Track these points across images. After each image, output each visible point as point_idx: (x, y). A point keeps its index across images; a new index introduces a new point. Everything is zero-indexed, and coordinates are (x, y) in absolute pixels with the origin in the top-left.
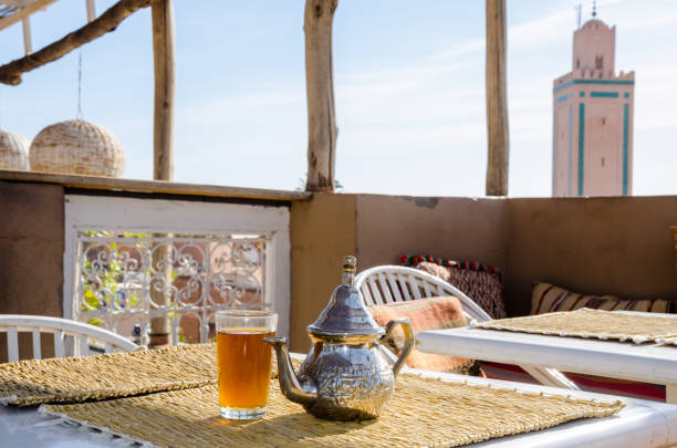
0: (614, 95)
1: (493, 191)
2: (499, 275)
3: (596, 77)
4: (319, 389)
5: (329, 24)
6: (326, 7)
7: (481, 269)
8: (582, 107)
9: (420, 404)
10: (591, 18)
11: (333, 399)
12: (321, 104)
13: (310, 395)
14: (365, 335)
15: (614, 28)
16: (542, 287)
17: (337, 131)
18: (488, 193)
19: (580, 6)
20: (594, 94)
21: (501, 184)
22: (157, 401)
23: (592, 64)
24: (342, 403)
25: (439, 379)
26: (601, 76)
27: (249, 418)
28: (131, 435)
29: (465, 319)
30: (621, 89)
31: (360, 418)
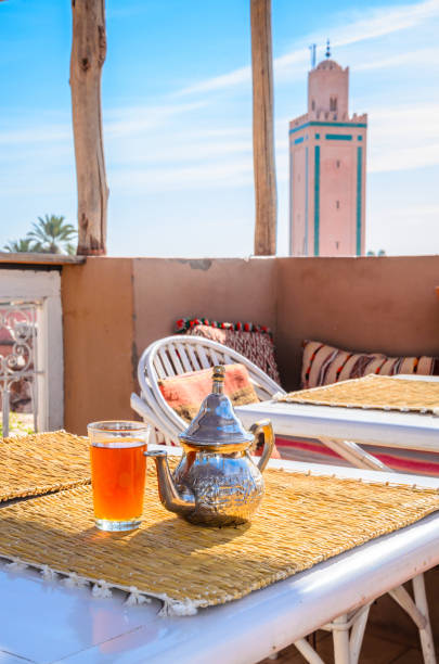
0: (348, 138)
1: (261, 250)
2: (271, 334)
3: (330, 119)
4: (197, 498)
5: (97, 78)
6: (93, 60)
7: (254, 330)
8: (317, 149)
9: (279, 501)
10: (325, 58)
11: (212, 507)
12: (91, 163)
13: (190, 505)
14: (237, 444)
15: (347, 69)
16: (312, 347)
17: (108, 191)
18: (257, 253)
19: (315, 47)
20: (329, 137)
21: (269, 243)
22: (20, 512)
23: (327, 106)
24: (220, 511)
25: (281, 470)
26: (335, 118)
27: (129, 529)
28: (21, 557)
29: (252, 387)
30: (355, 132)
31: (235, 524)
